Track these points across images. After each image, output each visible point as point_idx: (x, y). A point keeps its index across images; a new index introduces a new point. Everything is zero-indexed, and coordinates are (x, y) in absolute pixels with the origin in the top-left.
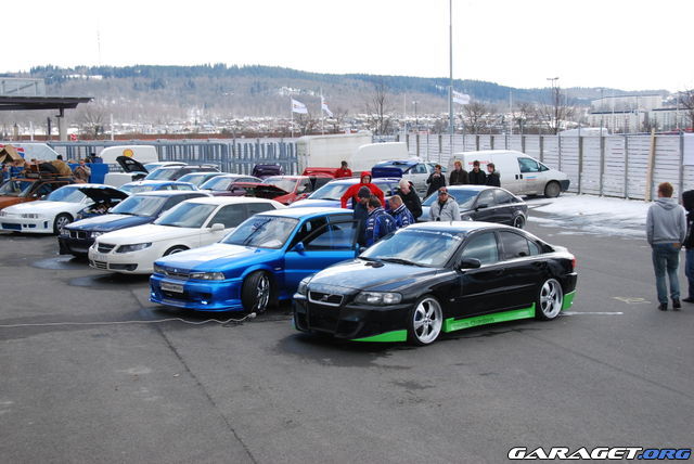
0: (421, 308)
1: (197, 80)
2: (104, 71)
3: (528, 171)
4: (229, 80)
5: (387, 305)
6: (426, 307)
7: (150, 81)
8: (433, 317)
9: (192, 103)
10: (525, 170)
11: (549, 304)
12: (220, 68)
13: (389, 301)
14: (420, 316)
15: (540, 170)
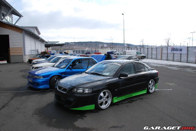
0: (102, 94)
3: (138, 54)
5: (86, 94)
6: (104, 93)
8: (108, 97)
10: (137, 54)
11: (151, 88)
13: (87, 92)
14: (101, 98)
15: (140, 54)
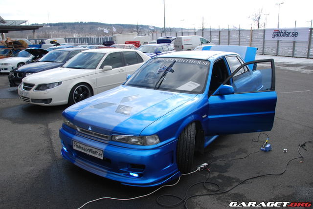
1: (76, 26)
2: (50, 25)
4: (84, 26)
7: (63, 27)
9: (75, 32)
12: (81, 23)
